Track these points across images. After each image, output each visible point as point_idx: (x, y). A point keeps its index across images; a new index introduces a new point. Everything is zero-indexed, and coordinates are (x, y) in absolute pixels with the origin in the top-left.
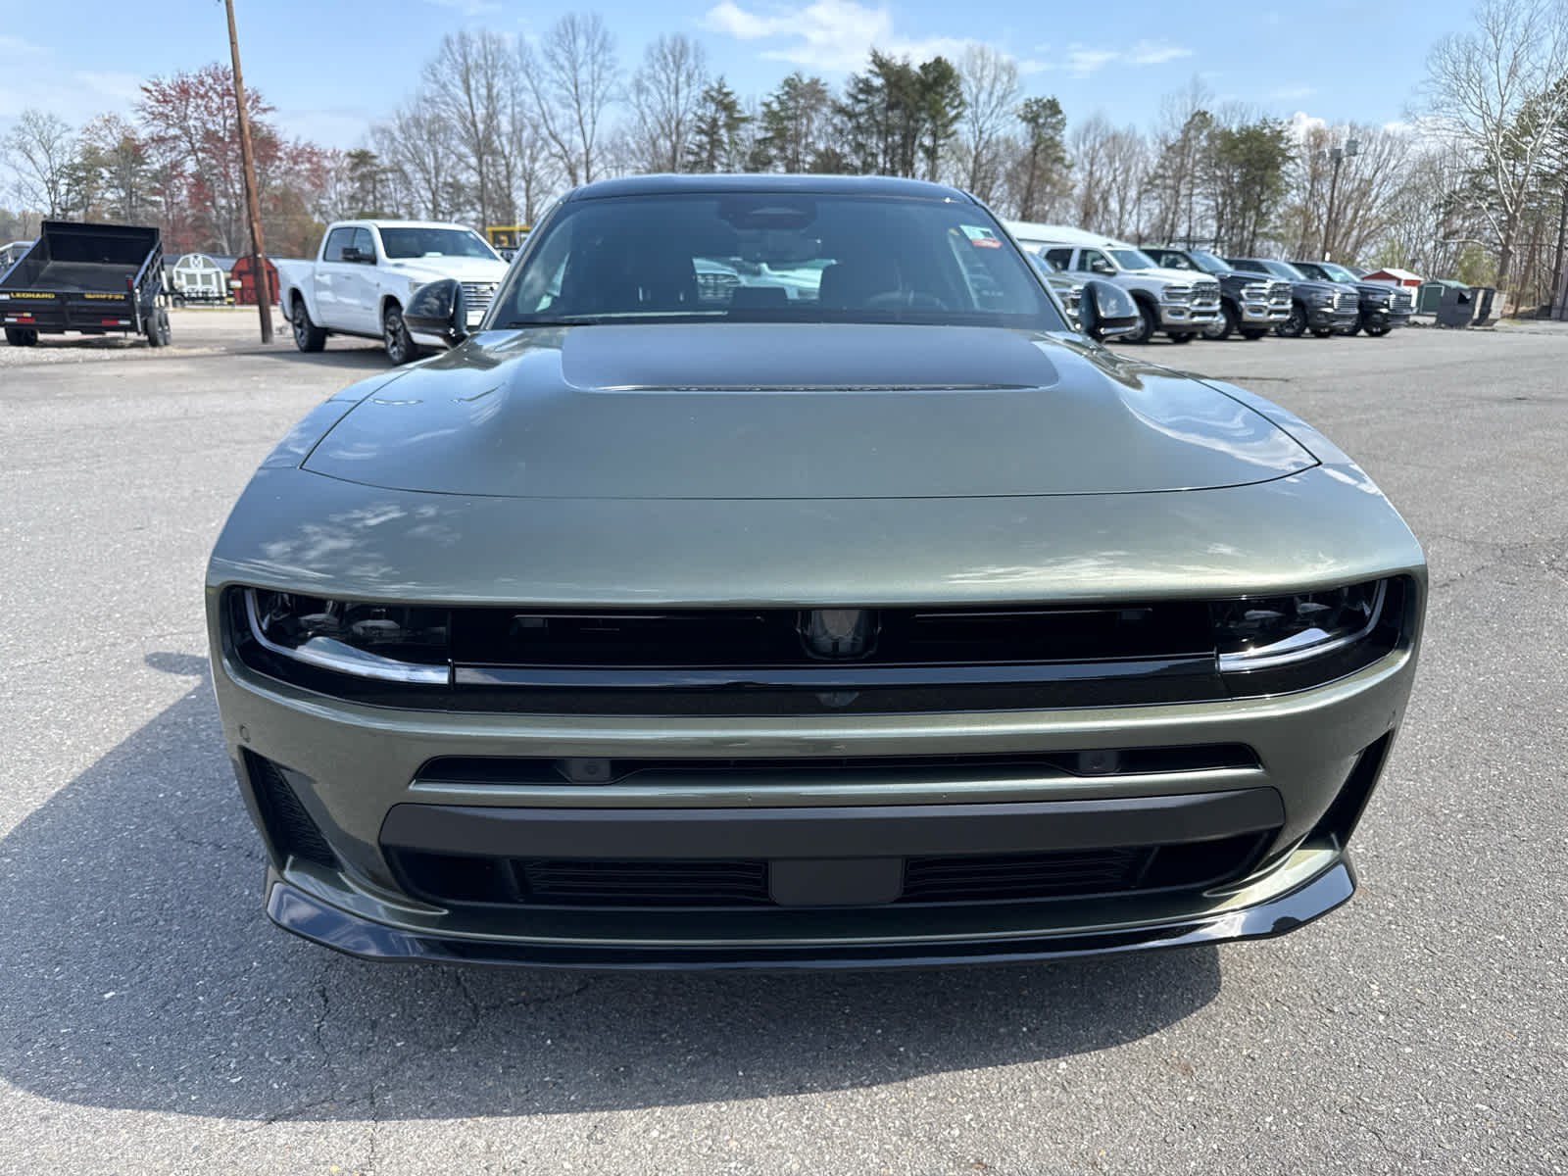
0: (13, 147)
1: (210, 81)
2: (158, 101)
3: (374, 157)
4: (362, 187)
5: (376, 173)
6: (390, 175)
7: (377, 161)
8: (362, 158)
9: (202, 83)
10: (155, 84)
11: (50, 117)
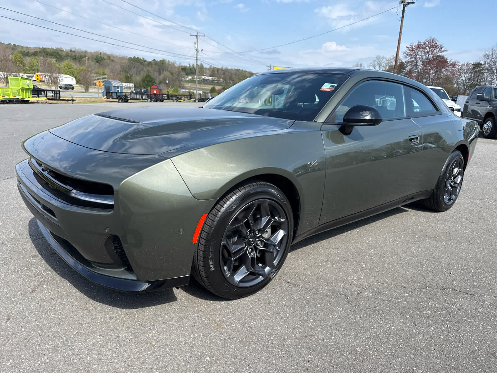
0: (371, 66)
1: (428, 43)
2: (410, 51)
3: (482, 65)
4: (474, 76)
5: (482, 70)
6: (486, 71)
7: (483, 66)
8: (477, 65)
9: (425, 44)
10: (410, 46)
11: (383, 57)
